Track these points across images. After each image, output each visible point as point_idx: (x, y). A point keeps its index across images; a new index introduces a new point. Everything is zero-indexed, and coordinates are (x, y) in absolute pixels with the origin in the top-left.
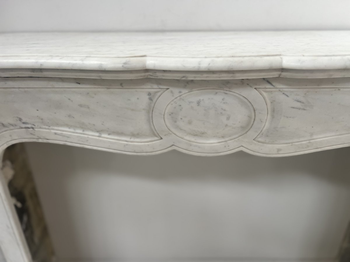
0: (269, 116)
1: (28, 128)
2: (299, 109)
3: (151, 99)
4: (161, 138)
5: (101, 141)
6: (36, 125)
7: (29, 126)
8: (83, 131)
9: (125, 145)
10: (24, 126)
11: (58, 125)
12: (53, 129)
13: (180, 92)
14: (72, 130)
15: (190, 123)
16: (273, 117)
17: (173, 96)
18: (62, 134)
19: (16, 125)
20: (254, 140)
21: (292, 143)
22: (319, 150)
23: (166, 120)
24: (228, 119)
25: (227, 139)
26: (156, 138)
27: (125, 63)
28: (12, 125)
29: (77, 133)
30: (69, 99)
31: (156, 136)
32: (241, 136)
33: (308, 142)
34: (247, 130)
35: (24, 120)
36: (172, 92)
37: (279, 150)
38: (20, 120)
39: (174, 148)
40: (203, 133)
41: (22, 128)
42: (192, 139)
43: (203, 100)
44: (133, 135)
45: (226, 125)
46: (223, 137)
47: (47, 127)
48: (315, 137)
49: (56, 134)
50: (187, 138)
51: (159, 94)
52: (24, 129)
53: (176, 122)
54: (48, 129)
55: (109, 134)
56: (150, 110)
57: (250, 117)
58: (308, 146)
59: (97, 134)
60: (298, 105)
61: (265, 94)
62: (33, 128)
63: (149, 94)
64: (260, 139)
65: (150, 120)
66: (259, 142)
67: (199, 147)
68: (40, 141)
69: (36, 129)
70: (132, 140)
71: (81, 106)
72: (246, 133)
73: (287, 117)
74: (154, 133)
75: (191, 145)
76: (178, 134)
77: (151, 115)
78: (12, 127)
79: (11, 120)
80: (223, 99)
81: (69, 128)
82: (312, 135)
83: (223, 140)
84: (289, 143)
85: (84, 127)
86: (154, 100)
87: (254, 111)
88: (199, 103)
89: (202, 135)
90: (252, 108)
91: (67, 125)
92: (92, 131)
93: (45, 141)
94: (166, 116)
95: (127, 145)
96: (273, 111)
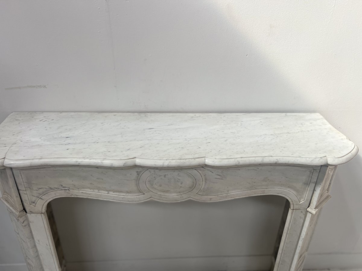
0: (204, 182)
1: (66, 190)
2: (219, 179)
3: (138, 174)
4: (144, 194)
5: (109, 196)
6: (71, 188)
7: (67, 189)
8: (99, 191)
9: (123, 198)
10: (63, 189)
11: (84, 188)
12: (81, 190)
13: (154, 171)
14: (92, 190)
15: (160, 186)
16: (206, 182)
17: (150, 173)
18: (86, 192)
19: (59, 188)
20: (197, 194)
21: (218, 195)
22: (233, 198)
23: (147, 185)
24: (182, 183)
25: (182, 194)
26: (141, 194)
27: (125, 164)
28: (57, 188)
29: (95, 192)
30: (91, 175)
31: (141, 193)
32: (189, 192)
33: (226, 194)
34: (192, 189)
35: (64, 186)
36: (150, 171)
37: (211, 199)
38: (62, 186)
39: (151, 199)
40: (168, 191)
41: (62, 190)
42: (162, 194)
43: (167, 175)
44: (128, 192)
45: (181, 187)
46: (180, 192)
47: (77, 189)
48: (230, 192)
49: (82, 193)
50: (159, 193)
51: (143, 172)
52: (63, 191)
53: (152, 185)
54: (78, 190)
55: (114, 192)
56: (138, 180)
57: (193, 182)
58: (227, 197)
59: (107, 192)
60: (219, 177)
61: (200, 172)
62: (69, 190)
63: (137, 172)
64: (200, 193)
65: (137, 185)
66: (199, 195)
67: (166, 198)
68: (73, 196)
69: (71, 191)
70: (127, 195)
71: (98, 179)
72: (192, 190)
73: (213, 183)
74: (140, 191)
75: (161, 197)
76: (153, 191)
77: (138, 182)
78: (56, 190)
79: (56, 186)
80: (178, 174)
81: (90, 189)
82: (228, 191)
83: (180, 194)
84: (216, 195)
85: (99, 189)
86: (140, 175)
87: (196, 180)
88: (165, 176)
89: (167, 191)
90: (194, 179)
91: (89, 188)
92: (104, 191)
93: (76, 196)
94: (147, 183)
95: (124, 197)
96: (206, 179)
